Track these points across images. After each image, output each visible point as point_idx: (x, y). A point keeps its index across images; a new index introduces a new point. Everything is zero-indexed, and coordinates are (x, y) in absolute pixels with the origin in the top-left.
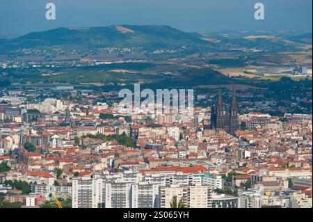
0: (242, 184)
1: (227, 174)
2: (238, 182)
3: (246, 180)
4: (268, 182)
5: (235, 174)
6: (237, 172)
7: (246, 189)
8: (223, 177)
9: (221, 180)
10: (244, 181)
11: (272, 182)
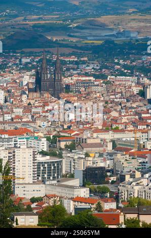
0: (66, 146)
1: (51, 136)
2: (63, 145)
3: (70, 142)
4: (92, 144)
5: (59, 137)
6: (62, 134)
7: (71, 151)
8: (48, 139)
9: (45, 143)
10: (69, 143)
11: (96, 144)
